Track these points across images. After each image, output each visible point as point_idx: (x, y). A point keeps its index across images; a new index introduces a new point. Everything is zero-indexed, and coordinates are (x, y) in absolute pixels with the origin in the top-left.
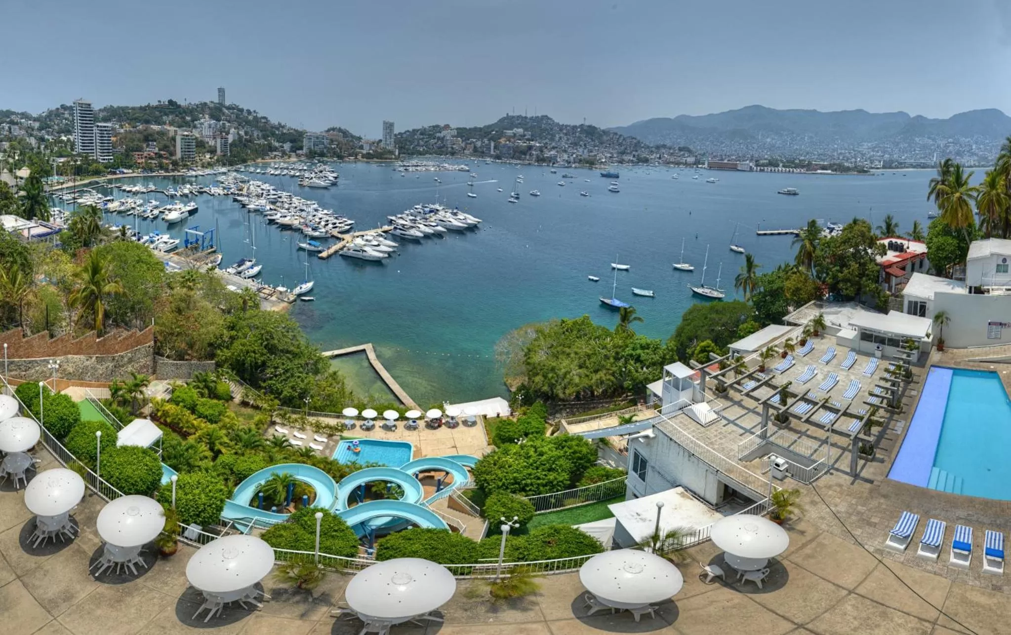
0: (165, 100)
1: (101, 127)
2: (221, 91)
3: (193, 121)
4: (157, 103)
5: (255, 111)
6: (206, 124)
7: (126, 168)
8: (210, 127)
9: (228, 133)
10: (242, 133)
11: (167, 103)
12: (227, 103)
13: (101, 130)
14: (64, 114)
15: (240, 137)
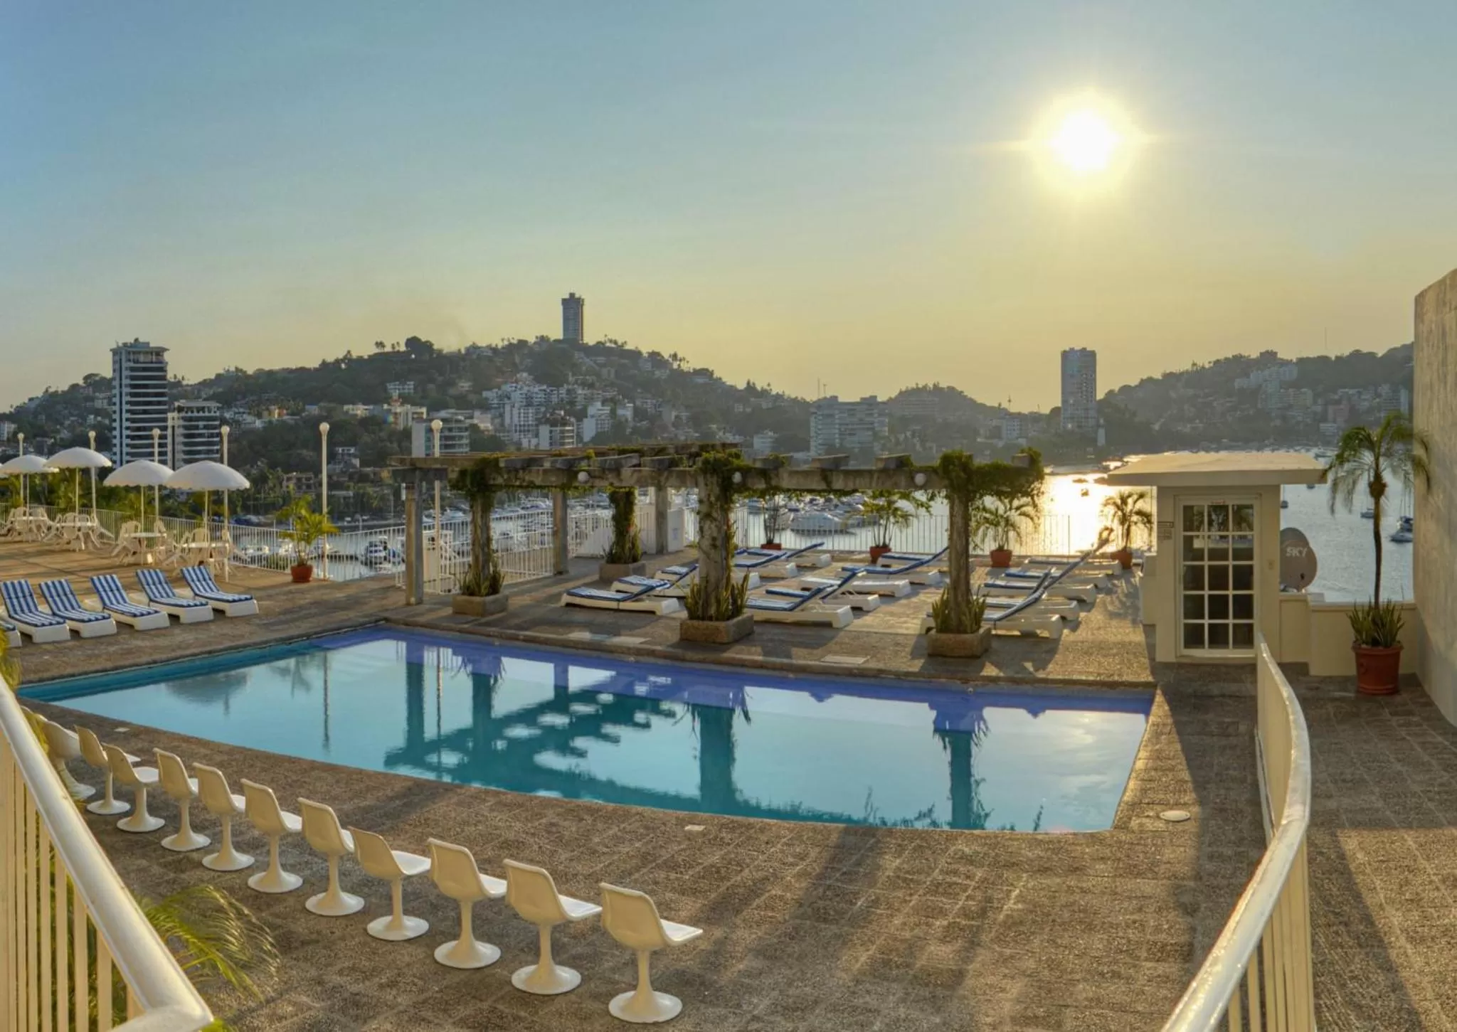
0: (396, 340)
1: (190, 409)
2: (573, 307)
3: (478, 389)
4: (374, 350)
5: (675, 356)
6: (517, 396)
7: (257, 513)
8: (529, 405)
9: (581, 415)
10: (627, 412)
11: (403, 348)
12: (590, 337)
13: (190, 419)
14: (92, 399)
15: (619, 425)
